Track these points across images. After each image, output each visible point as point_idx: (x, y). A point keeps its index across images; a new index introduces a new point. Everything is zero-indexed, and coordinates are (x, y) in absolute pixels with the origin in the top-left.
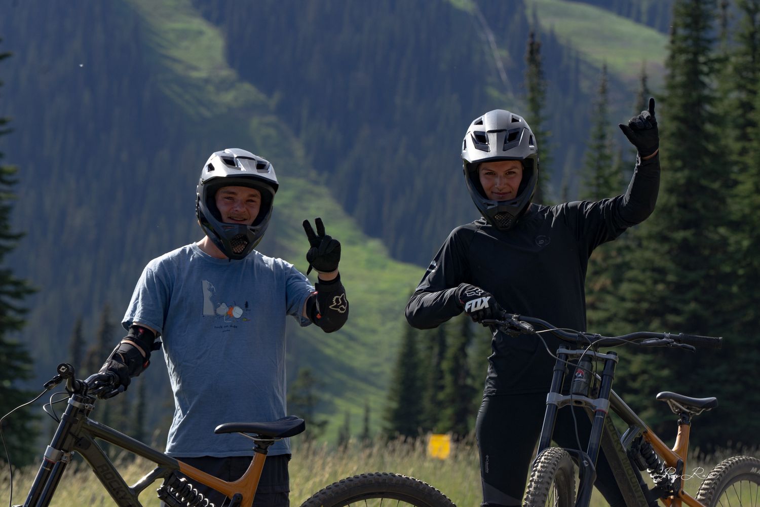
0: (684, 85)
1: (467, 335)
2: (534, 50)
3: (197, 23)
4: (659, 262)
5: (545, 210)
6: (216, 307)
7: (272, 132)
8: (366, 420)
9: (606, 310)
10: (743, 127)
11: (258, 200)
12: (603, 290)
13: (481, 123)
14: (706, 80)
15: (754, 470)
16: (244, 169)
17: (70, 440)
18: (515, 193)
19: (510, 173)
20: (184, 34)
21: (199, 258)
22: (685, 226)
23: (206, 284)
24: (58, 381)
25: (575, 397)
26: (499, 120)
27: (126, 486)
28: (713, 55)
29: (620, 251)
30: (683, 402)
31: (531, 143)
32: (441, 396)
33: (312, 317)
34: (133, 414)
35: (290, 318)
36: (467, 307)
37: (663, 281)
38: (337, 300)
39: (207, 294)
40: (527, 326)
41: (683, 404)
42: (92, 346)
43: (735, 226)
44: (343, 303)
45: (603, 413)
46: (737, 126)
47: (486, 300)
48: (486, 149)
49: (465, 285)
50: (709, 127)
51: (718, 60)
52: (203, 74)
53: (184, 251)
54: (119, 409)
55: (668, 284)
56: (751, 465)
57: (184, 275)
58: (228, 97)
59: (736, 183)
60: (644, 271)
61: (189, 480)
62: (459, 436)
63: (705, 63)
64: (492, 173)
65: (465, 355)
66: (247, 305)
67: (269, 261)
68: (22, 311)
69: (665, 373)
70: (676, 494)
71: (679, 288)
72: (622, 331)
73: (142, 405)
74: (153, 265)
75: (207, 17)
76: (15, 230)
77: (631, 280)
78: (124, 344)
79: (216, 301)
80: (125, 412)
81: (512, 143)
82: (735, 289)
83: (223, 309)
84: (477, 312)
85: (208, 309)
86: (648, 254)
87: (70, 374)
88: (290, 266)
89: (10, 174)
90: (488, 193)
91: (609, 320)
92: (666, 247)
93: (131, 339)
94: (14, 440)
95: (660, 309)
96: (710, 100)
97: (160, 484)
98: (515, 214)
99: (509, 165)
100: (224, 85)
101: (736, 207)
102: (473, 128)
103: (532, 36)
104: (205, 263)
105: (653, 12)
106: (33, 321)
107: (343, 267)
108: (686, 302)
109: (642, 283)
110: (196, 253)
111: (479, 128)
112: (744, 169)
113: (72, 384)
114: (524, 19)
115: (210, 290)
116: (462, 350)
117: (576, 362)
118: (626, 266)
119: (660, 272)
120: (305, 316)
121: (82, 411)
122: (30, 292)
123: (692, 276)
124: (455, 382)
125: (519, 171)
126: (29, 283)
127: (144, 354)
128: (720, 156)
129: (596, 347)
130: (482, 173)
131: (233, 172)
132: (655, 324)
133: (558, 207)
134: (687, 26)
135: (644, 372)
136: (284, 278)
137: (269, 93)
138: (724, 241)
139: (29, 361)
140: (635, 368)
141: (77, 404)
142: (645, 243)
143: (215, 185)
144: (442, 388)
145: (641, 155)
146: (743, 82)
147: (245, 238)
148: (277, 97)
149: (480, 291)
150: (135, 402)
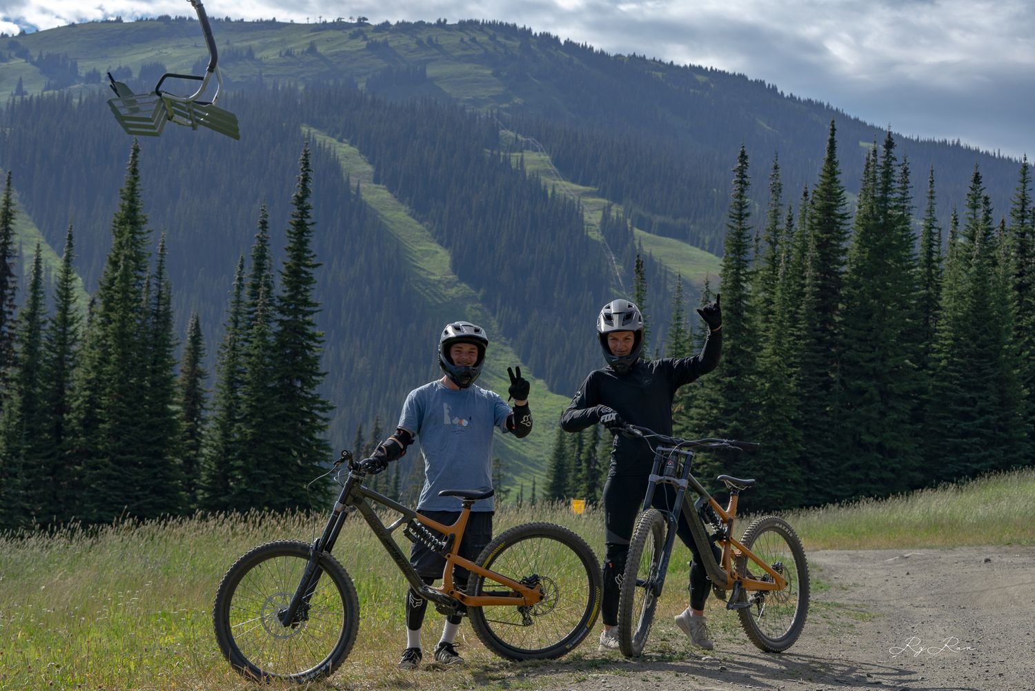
0: (731, 288)
1: (596, 438)
2: (639, 265)
3: (435, 247)
4: (714, 396)
5: (648, 363)
6: (452, 419)
7: (478, 313)
8: (534, 489)
9: (680, 425)
10: (766, 314)
11: (476, 351)
12: (680, 412)
13: (609, 308)
14: (745, 285)
15: (777, 525)
16: (466, 331)
17: (350, 498)
18: (629, 351)
19: (626, 339)
20: (426, 253)
21: (442, 389)
22: (731, 374)
23: (445, 405)
24: (342, 461)
25: (666, 478)
26: (620, 305)
27: (384, 528)
28: (748, 270)
29: (690, 388)
30: (734, 482)
31: (640, 320)
32: (580, 476)
33: (510, 428)
34: (392, 483)
35: (495, 427)
36: (602, 419)
37: (716, 408)
38: (526, 419)
39: (446, 411)
40: (638, 432)
41: (734, 483)
42: (368, 442)
43: (761, 374)
44: (529, 420)
45: (684, 488)
46: (763, 314)
47: (614, 415)
48: (612, 324)
49: (601, 406)
50: (746, 314)
51: (751, 273)
52: (438, 278)
53: (432, 384)
54: (384, 480)
55: (719, 409)
56: (776, 522)
57: (432, 400)
58: (452, 292)
59: (762, 348)
60: (705, 401)
61: (423, 525)
62: (592, 501)
63: (743, 275)
64: (615, 339)
65: (595, 451)
66: (470, 419)
67: (484, 391)
68: (326, 420)
69: (717, 464)
70: (727, 539)
71: (726, 412)
72: (694, 438)
73: (397, 478)
74: (413, 393)
75: (441, 243)
76: (322, 370)
77: (696, 407)
78: (390, 439)
79: (452, 416)
80: (387, 482)
81: (629, 321)
82: (760, 413)
83: (456, 421)
84: (608, 422)
85: (447, 420)
86: (707, 391)
87: (349, 457)
88: (498, 395)
89: (320, 336)
90: (613, 351)
91: (683, 430)
92: (718, 387)
93: (396, 437)
94: (320, 498)
95: (714, 425)
96: (747, 297)
97: (404, 526)
98: (629, 364)
99: (626, 335)
100: (449, 285)
101: (762, 363)
102: (604, 311)
103: (638, 256)
104: (445, 392)
105: (712, 243)
106: (333, 426)
107: (530, 398)
108: (731, 421)
109: (703, 408)
110: (440, 386)
111: (607, 311)
112: (767, 340)
113: (351, 463)
114: (633, 246)
115: (449, 409)
116: (593, 447)
117: (668, 456)
118: (694, 397)
119: (716, 401)
120: (505, 427)
121: (357, 480)
122: (331, 408)
123: (735, 405)
124: (588, 467)
125: (632, 338)
126: (330, 403)
127: (402, 447)
128: (751, 332)
129: (680, 447)
130: (609, 338)
131: (460, 334)
132: (712, 433)
133: (656, 362)
134: (733, 252)
135: (704, 463)
136: (494, 403)
137: (478, 290)
138: (754, 383)
139: (330, 450)
140: (698, 460)
141: (354, 476)
142: (705, 384)
143: (449, 343)
144: (580, 471)
145: (711, 329)
146: (767, 287)
147: (470, 376)
148: (482, 291)
149: (610, 410)
150: (394, 476)
